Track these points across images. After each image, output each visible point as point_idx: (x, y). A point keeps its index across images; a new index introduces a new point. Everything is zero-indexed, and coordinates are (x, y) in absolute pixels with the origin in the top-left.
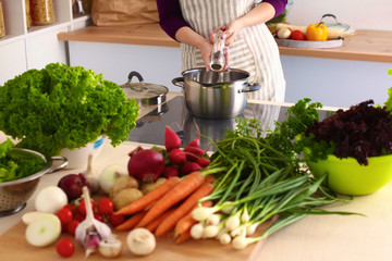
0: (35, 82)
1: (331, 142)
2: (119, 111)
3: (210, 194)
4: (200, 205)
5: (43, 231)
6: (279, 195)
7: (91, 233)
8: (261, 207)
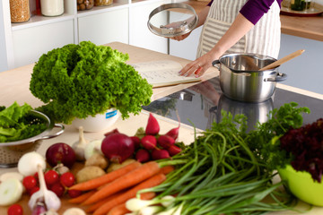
0: (62, 57)
1: (291, 154)
2: (126, 91)
3: (159, 184)
4: (139, 196)
5: (6, 192)
6: (222, 198)
7: (39, 204)
8: (198, 207)
